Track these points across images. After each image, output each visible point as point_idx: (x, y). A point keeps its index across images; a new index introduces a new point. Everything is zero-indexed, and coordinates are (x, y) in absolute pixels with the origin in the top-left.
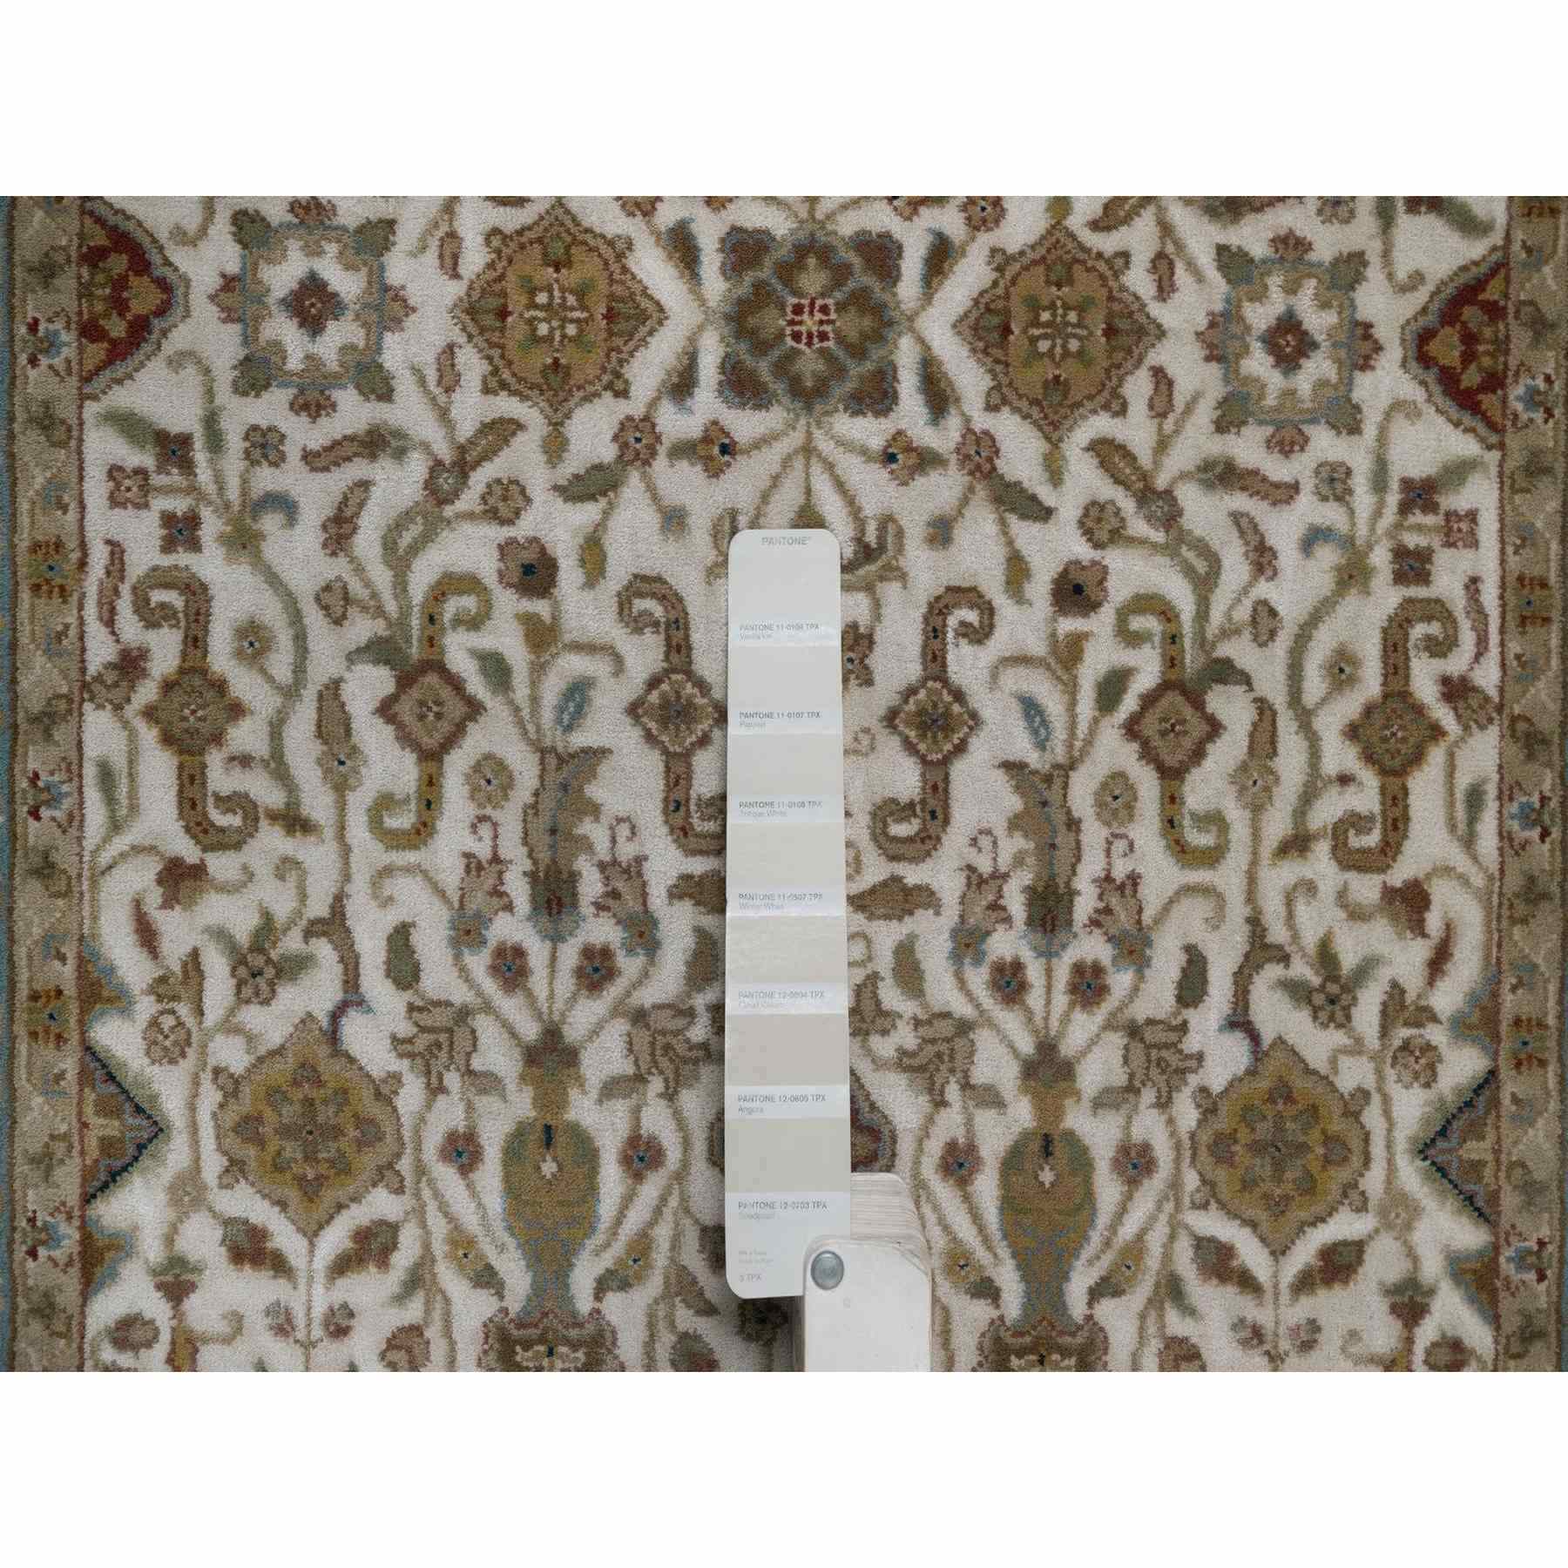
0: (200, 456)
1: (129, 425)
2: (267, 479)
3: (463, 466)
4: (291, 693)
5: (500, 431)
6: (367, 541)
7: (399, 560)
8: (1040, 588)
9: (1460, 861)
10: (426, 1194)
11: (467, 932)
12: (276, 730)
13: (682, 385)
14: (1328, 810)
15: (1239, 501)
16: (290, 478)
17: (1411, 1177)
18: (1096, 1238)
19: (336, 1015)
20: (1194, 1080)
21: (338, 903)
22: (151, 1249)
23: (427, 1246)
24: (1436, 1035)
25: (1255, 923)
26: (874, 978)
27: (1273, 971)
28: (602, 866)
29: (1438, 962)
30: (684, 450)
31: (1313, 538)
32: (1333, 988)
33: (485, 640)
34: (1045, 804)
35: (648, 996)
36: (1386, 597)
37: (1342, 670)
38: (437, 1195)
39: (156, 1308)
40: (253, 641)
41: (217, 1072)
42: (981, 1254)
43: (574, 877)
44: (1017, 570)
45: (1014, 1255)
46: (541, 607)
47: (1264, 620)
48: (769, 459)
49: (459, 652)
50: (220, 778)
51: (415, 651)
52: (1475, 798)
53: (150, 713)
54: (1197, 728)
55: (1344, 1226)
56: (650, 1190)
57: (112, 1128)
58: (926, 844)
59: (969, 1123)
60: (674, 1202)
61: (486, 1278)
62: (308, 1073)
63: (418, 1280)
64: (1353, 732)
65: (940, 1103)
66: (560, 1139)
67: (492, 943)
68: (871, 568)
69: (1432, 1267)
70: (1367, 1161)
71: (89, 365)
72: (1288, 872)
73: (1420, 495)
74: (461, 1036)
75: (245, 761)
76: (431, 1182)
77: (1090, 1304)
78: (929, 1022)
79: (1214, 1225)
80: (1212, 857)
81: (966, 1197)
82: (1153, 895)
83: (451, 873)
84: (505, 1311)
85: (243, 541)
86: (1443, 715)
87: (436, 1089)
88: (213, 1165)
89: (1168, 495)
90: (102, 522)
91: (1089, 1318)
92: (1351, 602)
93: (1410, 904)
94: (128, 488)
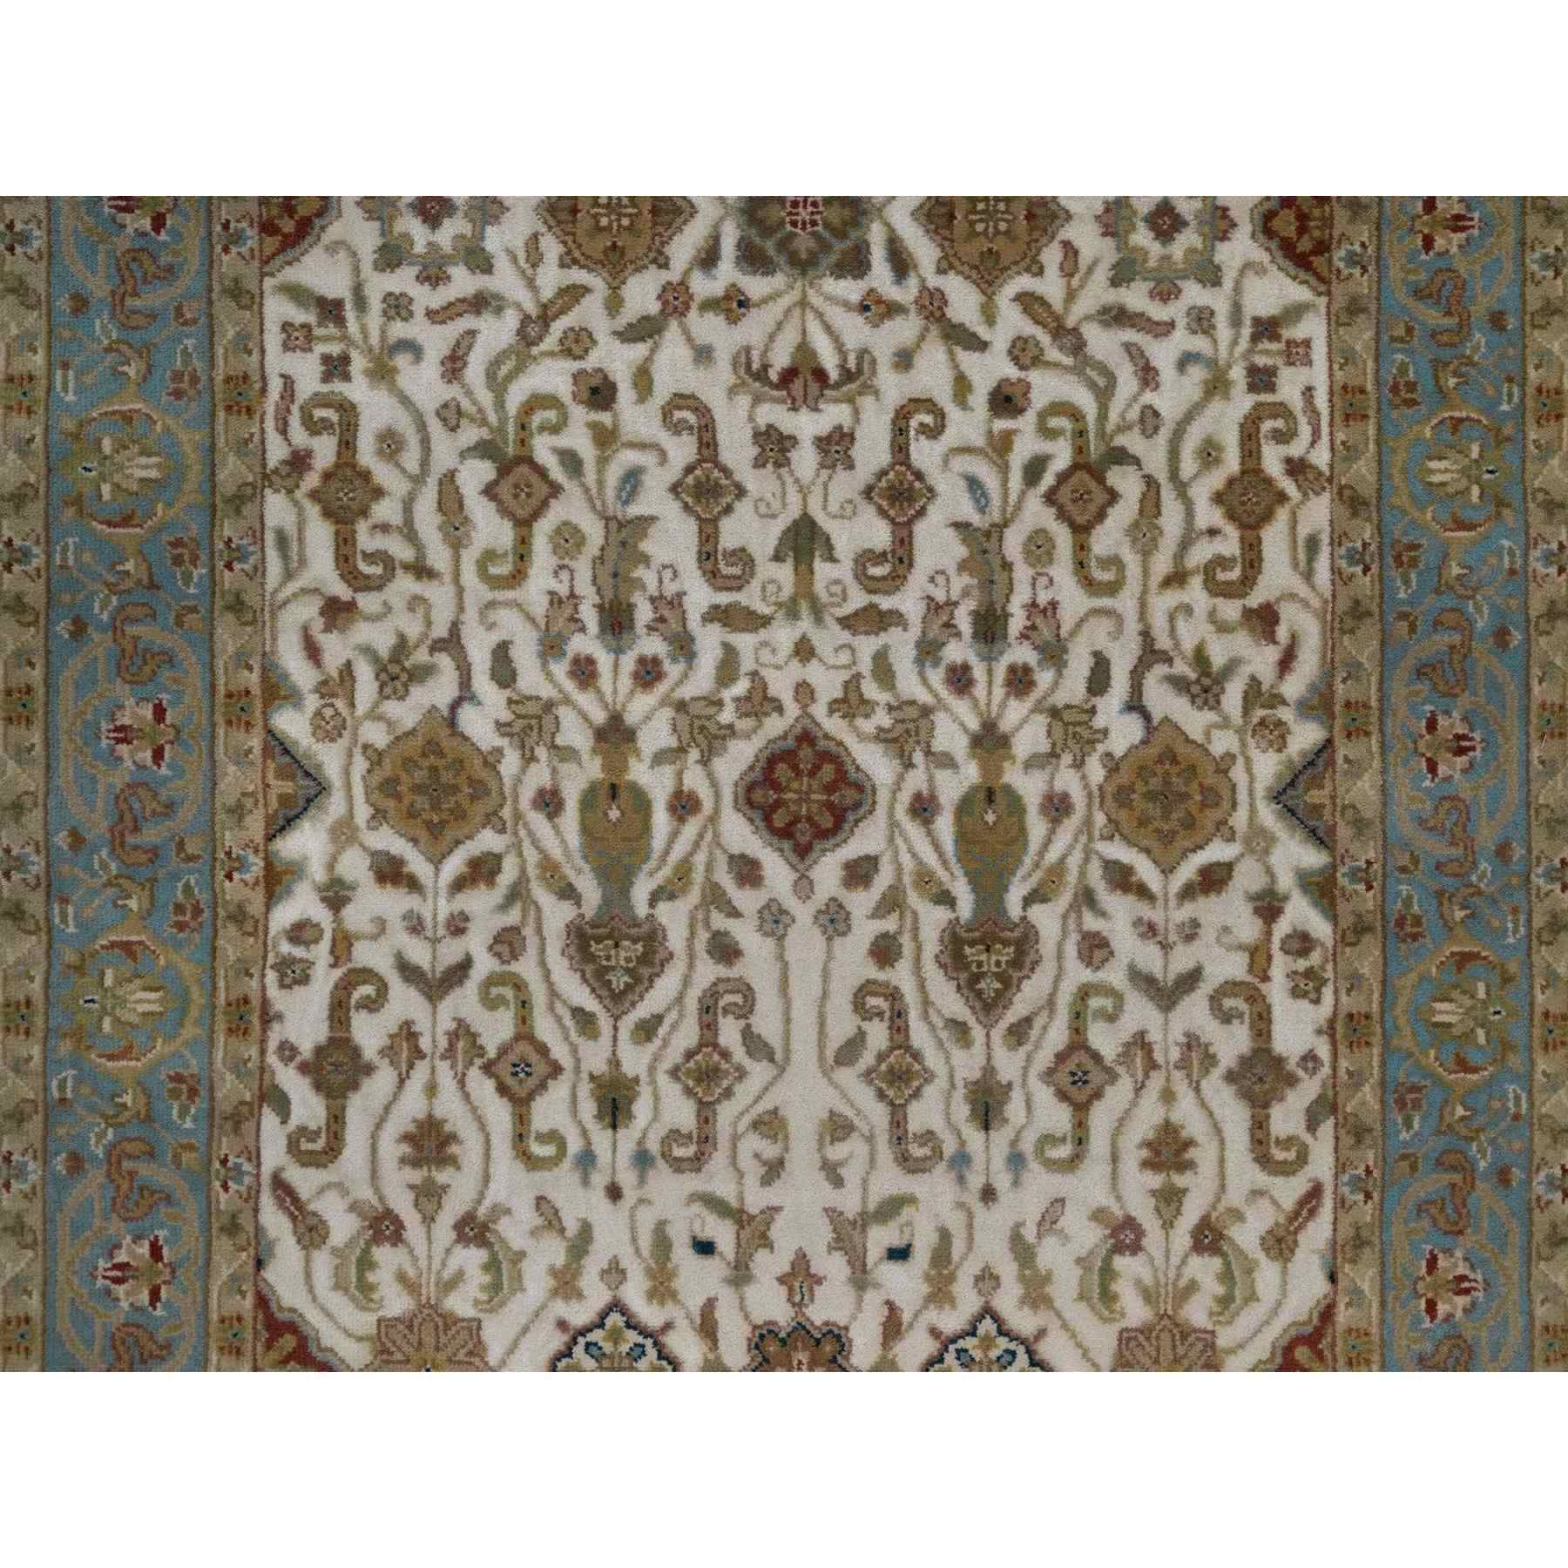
0: (350, 314)
1: (296, 293)
2: (398, 330)
3: (545, 317)
4: (418, 480)
5: (574, 294)
6: (475, 370)
7: (498, 386)
8: (979, 399)
9: (1303, 590)
10: (522, 833)
11: (551, 647)
12: (408, 506)
13: (708, 259)
14: (1201, 553)
15: (1130, 335)
16: (416, 329)
17: (1268, 816)
18: (1028, 861)
19: (455, 706)
20: (1100, 748)
21: (455, 628)
22: (317, 872)
23: (523, 871)
24: (1286, 714)
25: (1146, 635)
26: (858, 677)
27: (1160, 670)
28: (652, 600)
29: (1286, 663)
30: (710, 305)
31: (1185, 361)
32: (1206, 681)
33: (563, 441)
34: (985, 552)
35: (687, 692)
36: (1242, 402)
37: (1209, 454)
38: (530, 833)
39: (320, 914)
40: (390, 443)
41: (366, 747)
42: (941, 873)
43: (631, 607)
44: (962, 386)
45: (966, 874)
46: (605, 418)
47: (1150, 420)
48: (776, 310)
49: (543, 450)
50: (366, 540)
51: (511, 450)
52: (1312, 544)
53: (314, 495)
54: (1100, 497)
55: (1217, 852)
56: (691, 828)
57: (287, 787)
58: (895, 581)
59: (931, 780)
60: (709, 836)
61: (568, 892)
62: (432, 747)
63: (517, 894)
64: (1218, 498)
65: (909, 765)
66: (624, 794)
67: (570, 655)
68: (853, 386)
69: (1285, 882)
70: (1234, 805)
71: (268, 251)
72: (1172, 598)
73: (1267, 329)
74: (548, 721)
75: (385, 528)
76: (526, 825)
77: (1024, 909)
78: (899, 708)
79: (1118, 851)
80: (1113, 589)
81: (929, 833)
82: (1068, 618)
83: (539, 606)
84: (582, 916)
85: (382, 373)
86: (1289, 486)
87: (529, 759)
88: (362, 812)
89: (1075, 331)
90: (277, 361)
91: (1024, 918)
92: (1216, 406)
93: (1264, 620)
94: (296, 338)
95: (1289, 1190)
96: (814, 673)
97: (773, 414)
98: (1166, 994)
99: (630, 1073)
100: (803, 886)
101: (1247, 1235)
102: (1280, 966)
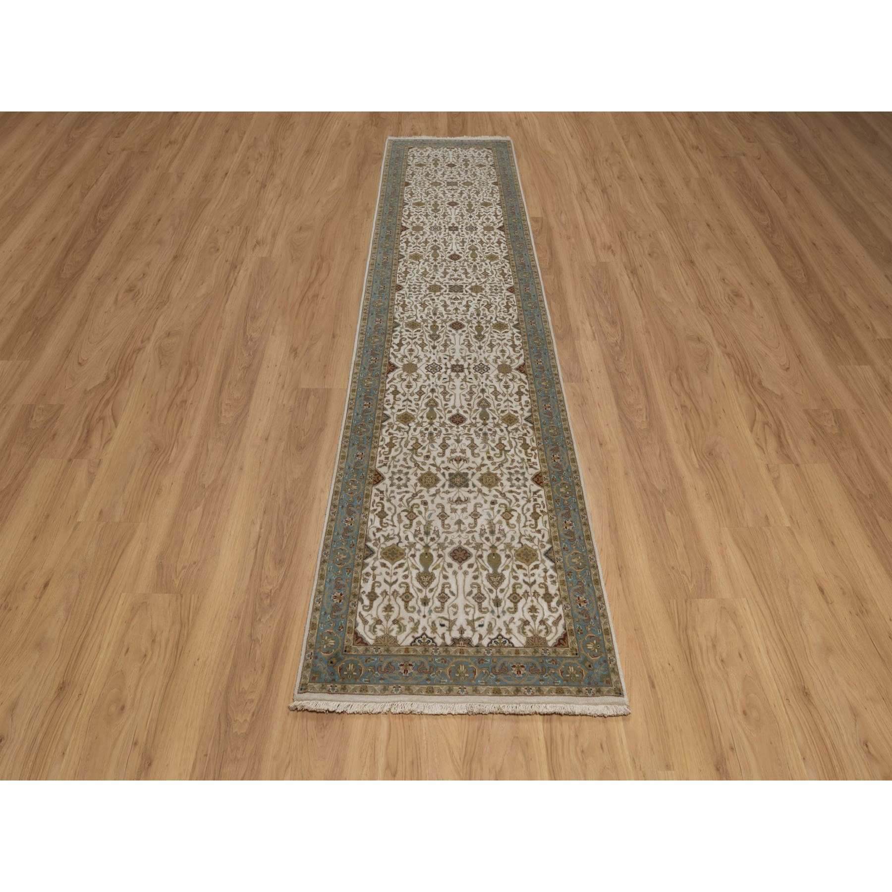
0: (385, 492)
2: (392, 495)
4: (394, 514)
6: (404, 500)
7: (408, 503)
8: (488, 503)
9: (545, 527)
10: (409, 560)
11: (415, 536)
12: (392, 516)
13: (443, 486)
14: (528, 523)
15: (513, 494)
16: (395, 494)
17: (544, 558)
18: (502, 565)
19: (398, 543)
20: (514, 548)
21: (399, 533)
22: (371, 565)
23: (408, 565)
24: (544, 543)
25: (520, 533)
26: (469, 540)
27: (524, 537)
28: (433, 530)
29: (543, 536)
30: (444, 492)
31: (523, 497)
32: (531, 539)
33: (419, 510)
34: (491, 522)
35: (439, 542)
36: (533, 503)
37: (528, 510)
39: (371, 571)
40: (390, 509)
41: (382, 548)
42: (485, 566)
43: (430, 531)
44: (485, 501)
45: (490, 567)
46: (426, 507)
47: (518, 506)
48: (454, 493)
49: (415, 511)
50: (385, 521)
51: (410, 511)
52: (546, 522)
53: (377, 514)
54: (510, 516)
55: (536, 563)
56: (440, 559)
57: (367, 552)
58: (475, 527)
59: (482, 553)
60: (443, 560)
61: (417, 569)
62: (394, 548)
63: (407, 569)
64: (530, 516)
65: (478, 551)
66: (428, 555)
67: (419, 537)
68: (467, 502)
69: (548, 567)
70: (538, 556)
72: (524, 529)
73: (535, 493)
74: (414, 545)
75: (388, 520)
77: (502, 571)
78: (476, 543)
79: (519, 563)
80: (514, 527)
81: (482, 560)
82: (506, 531)
83: (413, 532)
84: (419, 573)
85: (389, 500)
86: (540, 514)
87: (410, 550)
88: (379, 556)
89: (504, 494)
90: (373, 498)
91: (502, 573)
92: (528, 503)
93: (539, 531)
94: (376, 495)
95: (556, 615)
96: (461, 539)
97: (454, 506)
98: (531, 585)
99: (429, 598)
100: (460, 568)
101: (550, 622)
102: (549, 580)
